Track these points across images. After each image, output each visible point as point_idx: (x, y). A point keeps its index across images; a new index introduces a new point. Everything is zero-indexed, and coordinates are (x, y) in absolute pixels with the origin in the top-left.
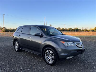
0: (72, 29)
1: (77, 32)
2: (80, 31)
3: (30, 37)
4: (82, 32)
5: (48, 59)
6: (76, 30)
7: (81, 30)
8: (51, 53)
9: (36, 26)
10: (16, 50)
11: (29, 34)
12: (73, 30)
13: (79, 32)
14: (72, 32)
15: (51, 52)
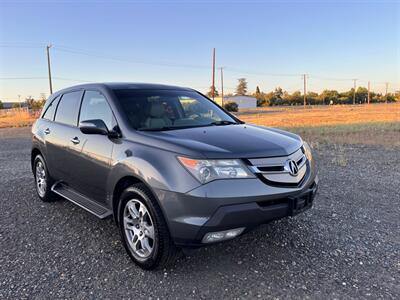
0: (340, 96)
1: (359, 107)
2: (372, 101)
3: (76, 138)
4: (386, 106)
5: (135, 241)
6: (359, 98)
7: (379, 96)
8: (143, 214)
9: (99, 88)
10: (42, 193)
11: (74, 127)
12: (342, 99)
13: (372, 105)
14: (338, 106)
15: (143, 209)
